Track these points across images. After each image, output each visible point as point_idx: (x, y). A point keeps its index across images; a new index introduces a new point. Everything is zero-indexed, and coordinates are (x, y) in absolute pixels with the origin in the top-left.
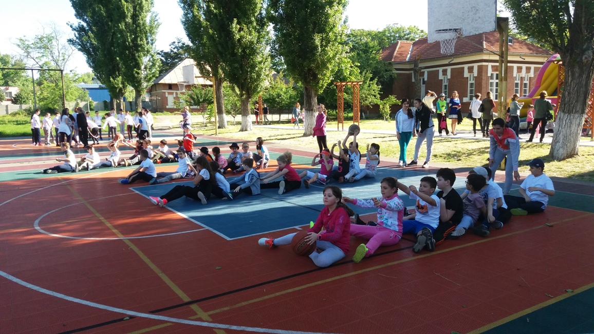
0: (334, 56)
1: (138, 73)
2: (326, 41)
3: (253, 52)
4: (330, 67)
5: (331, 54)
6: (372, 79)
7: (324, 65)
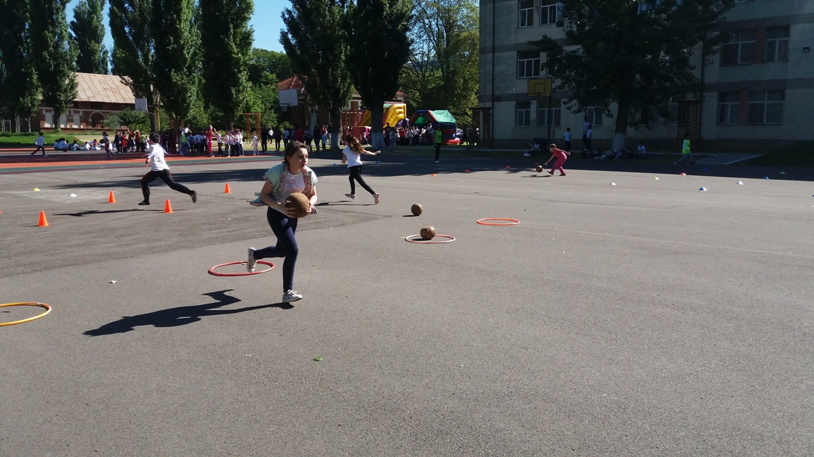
0: (244, 99)
1: (60, 96)
2: (238, 92)
3: (185, 90)
4: (241, 105)
5: (241, 98)
6: (270, 109)
7: (237, 104)
